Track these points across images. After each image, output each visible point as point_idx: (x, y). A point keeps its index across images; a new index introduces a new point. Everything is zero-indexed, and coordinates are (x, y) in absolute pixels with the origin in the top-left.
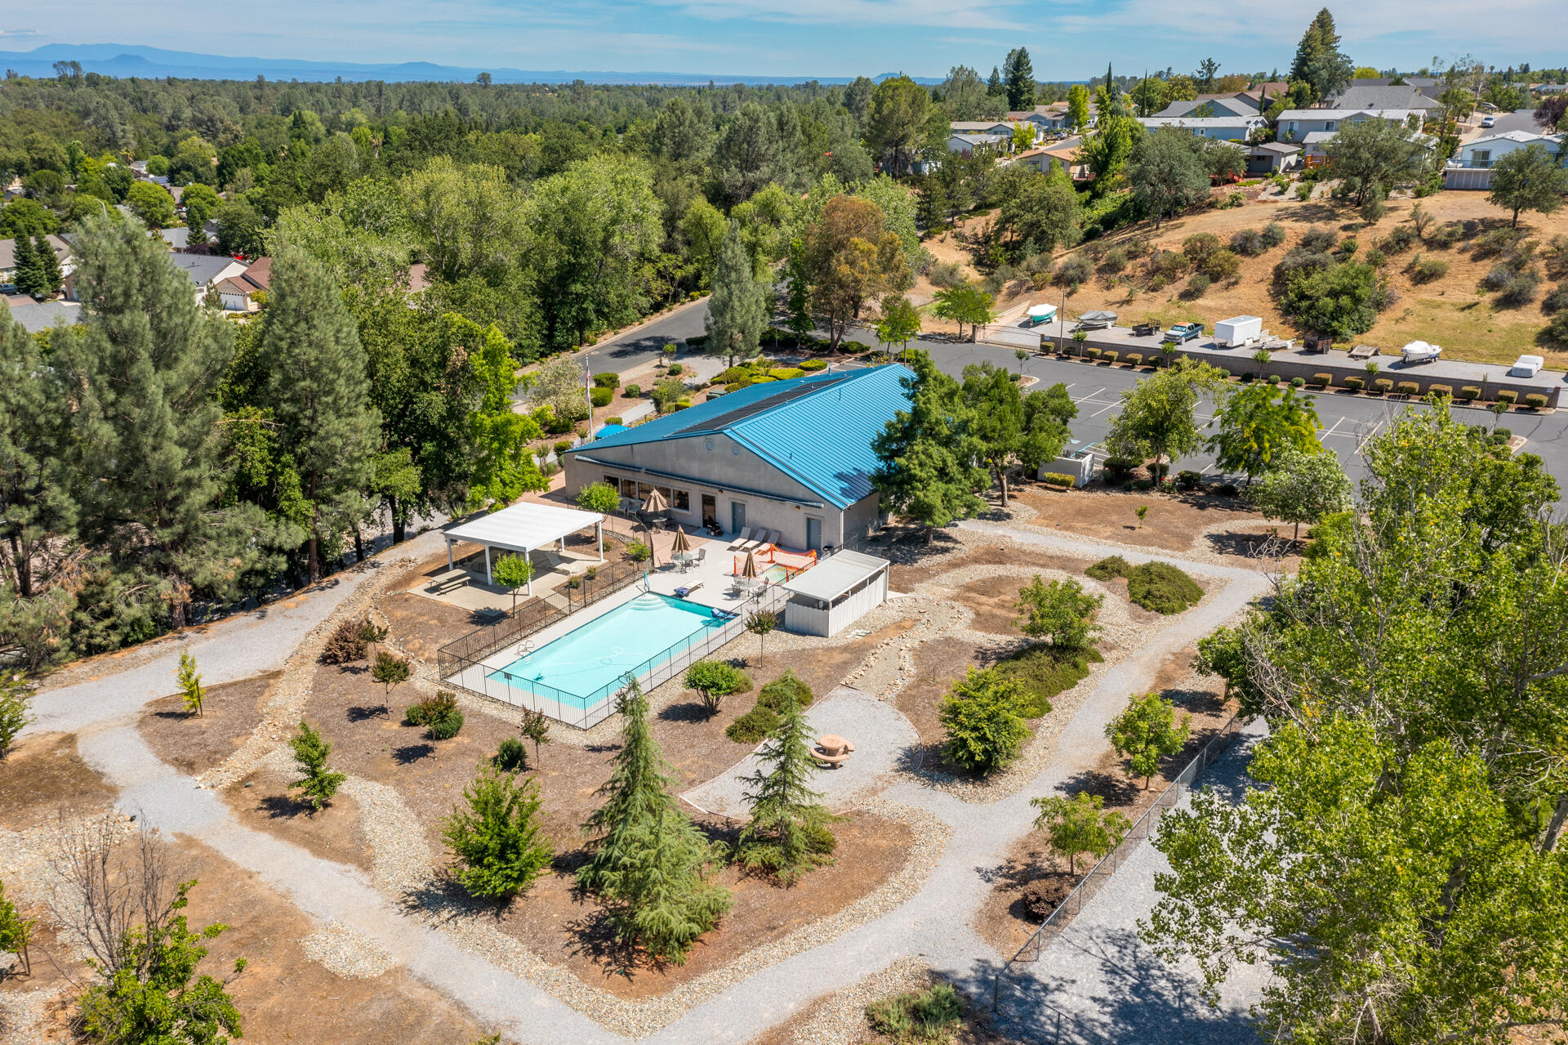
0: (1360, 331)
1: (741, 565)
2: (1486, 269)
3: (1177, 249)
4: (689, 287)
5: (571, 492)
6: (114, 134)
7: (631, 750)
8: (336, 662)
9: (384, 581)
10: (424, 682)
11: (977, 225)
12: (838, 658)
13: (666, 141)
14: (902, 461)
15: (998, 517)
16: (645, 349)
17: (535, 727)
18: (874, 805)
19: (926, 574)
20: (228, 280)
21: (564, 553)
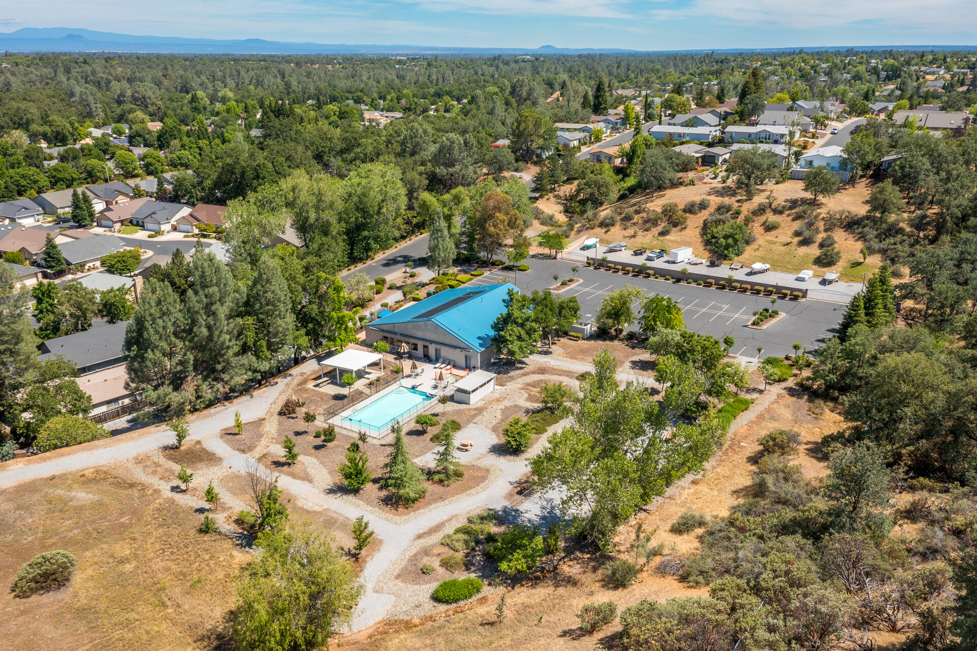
0: (738, 255)
1: (438, 375)
2: (797, 225)
3: (659, 210)
4: (420, 226)
5: (368, 342)
6: (91, 109)
7: (397, 444)
8: (285, 415)
9: (296, 382)
10: (320, 423)
11: (567, 190)
12: (473, 413)
13: (408, 145)
14: (502, 333)
15: (547, 353)
16: (399, 262)
17: (363, 437)
18: (479, 463)
19: (512, 378)
20: (183, 218)
21: (367, 370)
